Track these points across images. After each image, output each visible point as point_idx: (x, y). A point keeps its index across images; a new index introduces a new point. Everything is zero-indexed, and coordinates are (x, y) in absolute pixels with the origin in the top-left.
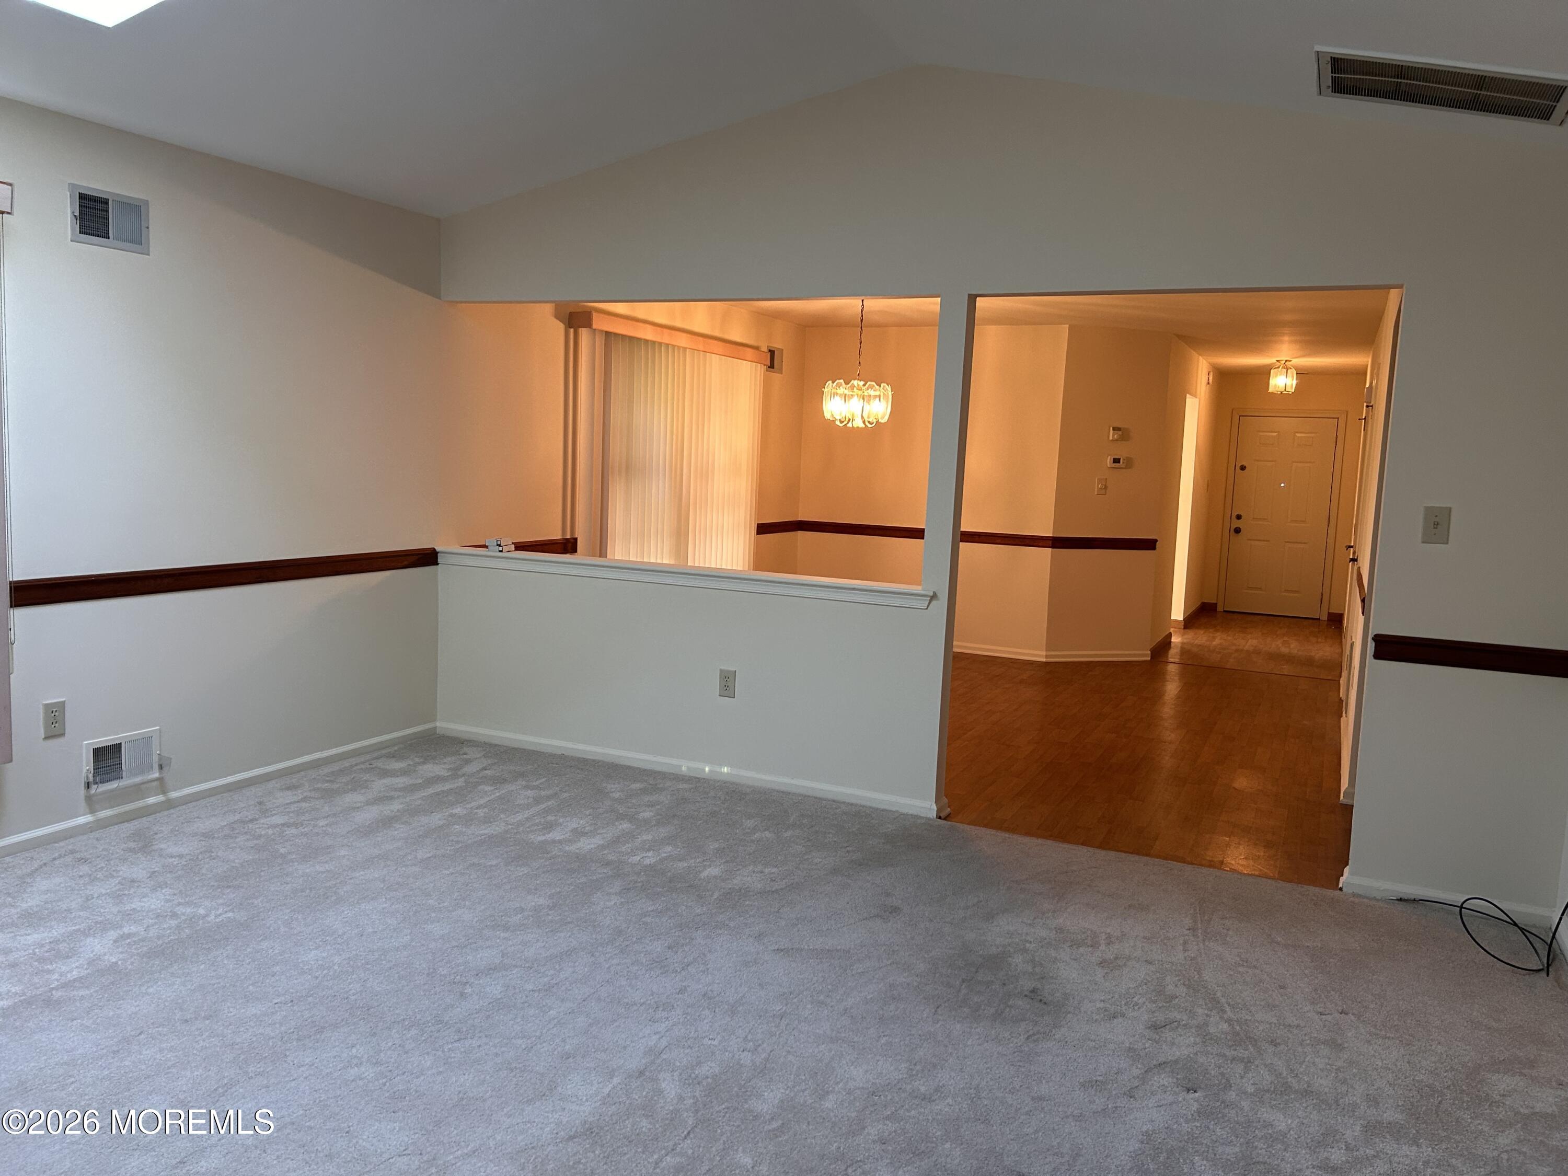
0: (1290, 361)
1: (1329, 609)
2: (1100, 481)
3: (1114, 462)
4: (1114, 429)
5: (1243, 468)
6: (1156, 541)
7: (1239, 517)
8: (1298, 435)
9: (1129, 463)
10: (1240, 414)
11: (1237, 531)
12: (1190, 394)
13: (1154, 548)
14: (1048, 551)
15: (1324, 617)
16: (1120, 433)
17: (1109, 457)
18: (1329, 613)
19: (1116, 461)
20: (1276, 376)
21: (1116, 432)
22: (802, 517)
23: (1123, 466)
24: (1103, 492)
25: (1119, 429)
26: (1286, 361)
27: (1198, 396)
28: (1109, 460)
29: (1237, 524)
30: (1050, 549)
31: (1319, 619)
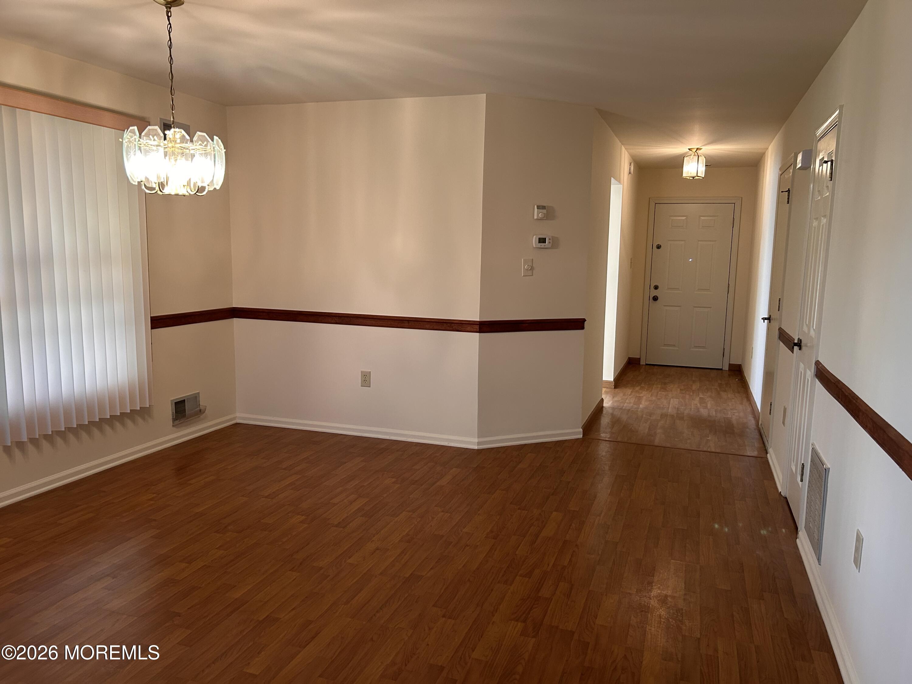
0: (701, 149)
1: (729, 362)
2: (525, 262)
3: (539, 242)
4: (538, 207)
5: (659, 247)
6: (584, 320)
7: (656, 288)
8: (702, 218)
9: (555, 243)
10: (656, 202)
11: (655, 299)
12: (614, 178)
13: (582, 328)
14: (476, 336)
15: (726, 368)
16: (545, 211)
17: (535, 237)
18: (729, 364)
19: (542, 240)
20: (689, 162)
21: (541, 210)
22: (236, 304)
23: (550, 245)
24: (530, 273)
25: (544, 207)
26: (697, 149)
27: (622, 183)
28: (534, 240)
29: (654, 293)
30: (478, 334)
31: (722, 369)
